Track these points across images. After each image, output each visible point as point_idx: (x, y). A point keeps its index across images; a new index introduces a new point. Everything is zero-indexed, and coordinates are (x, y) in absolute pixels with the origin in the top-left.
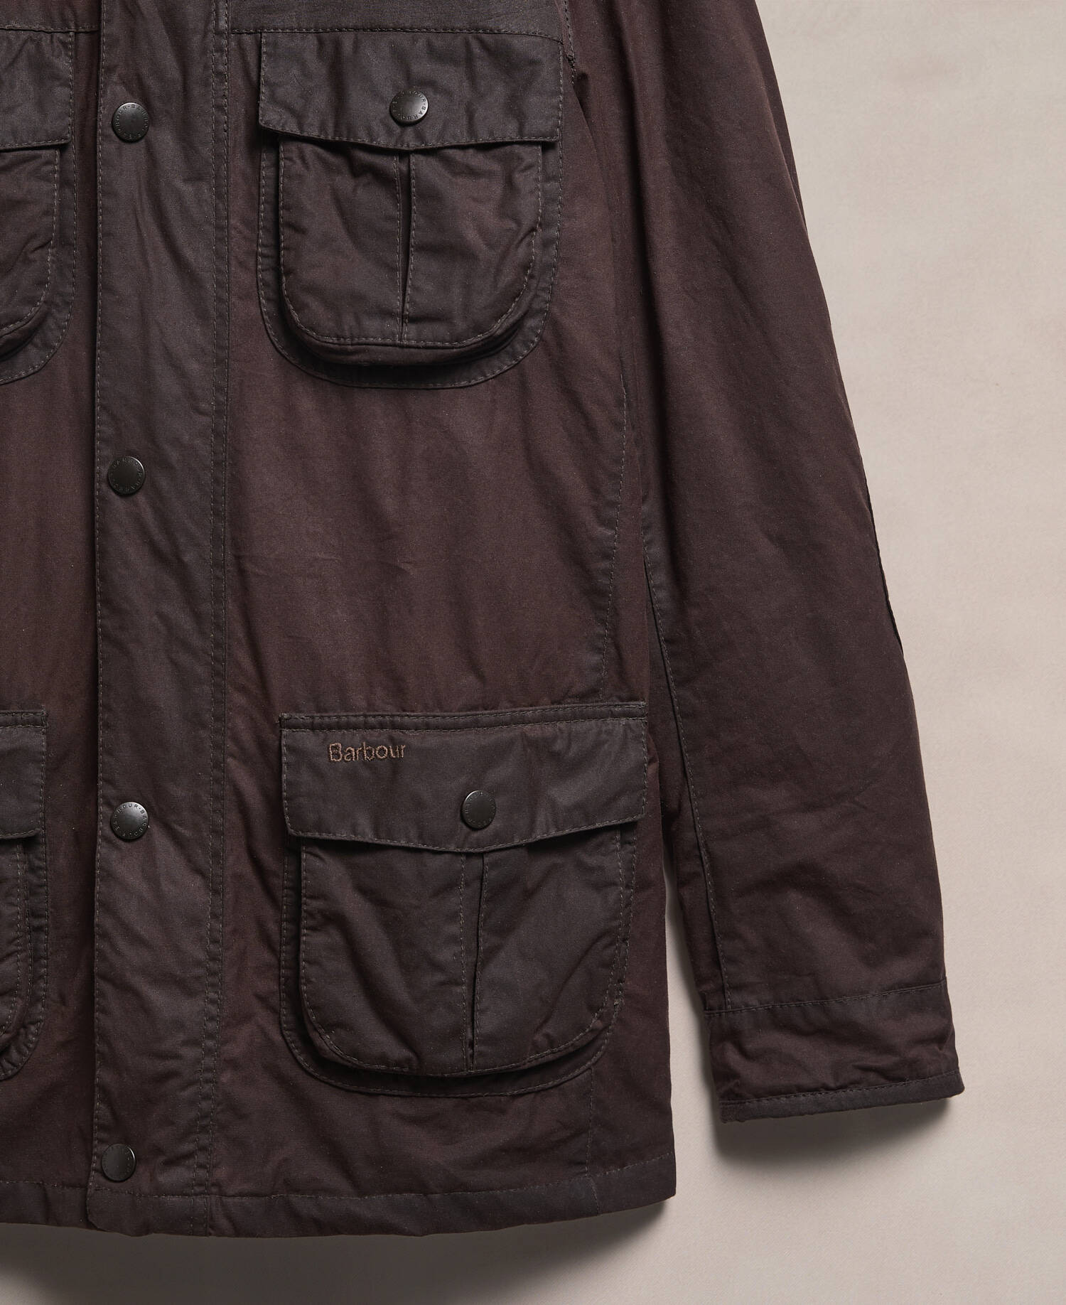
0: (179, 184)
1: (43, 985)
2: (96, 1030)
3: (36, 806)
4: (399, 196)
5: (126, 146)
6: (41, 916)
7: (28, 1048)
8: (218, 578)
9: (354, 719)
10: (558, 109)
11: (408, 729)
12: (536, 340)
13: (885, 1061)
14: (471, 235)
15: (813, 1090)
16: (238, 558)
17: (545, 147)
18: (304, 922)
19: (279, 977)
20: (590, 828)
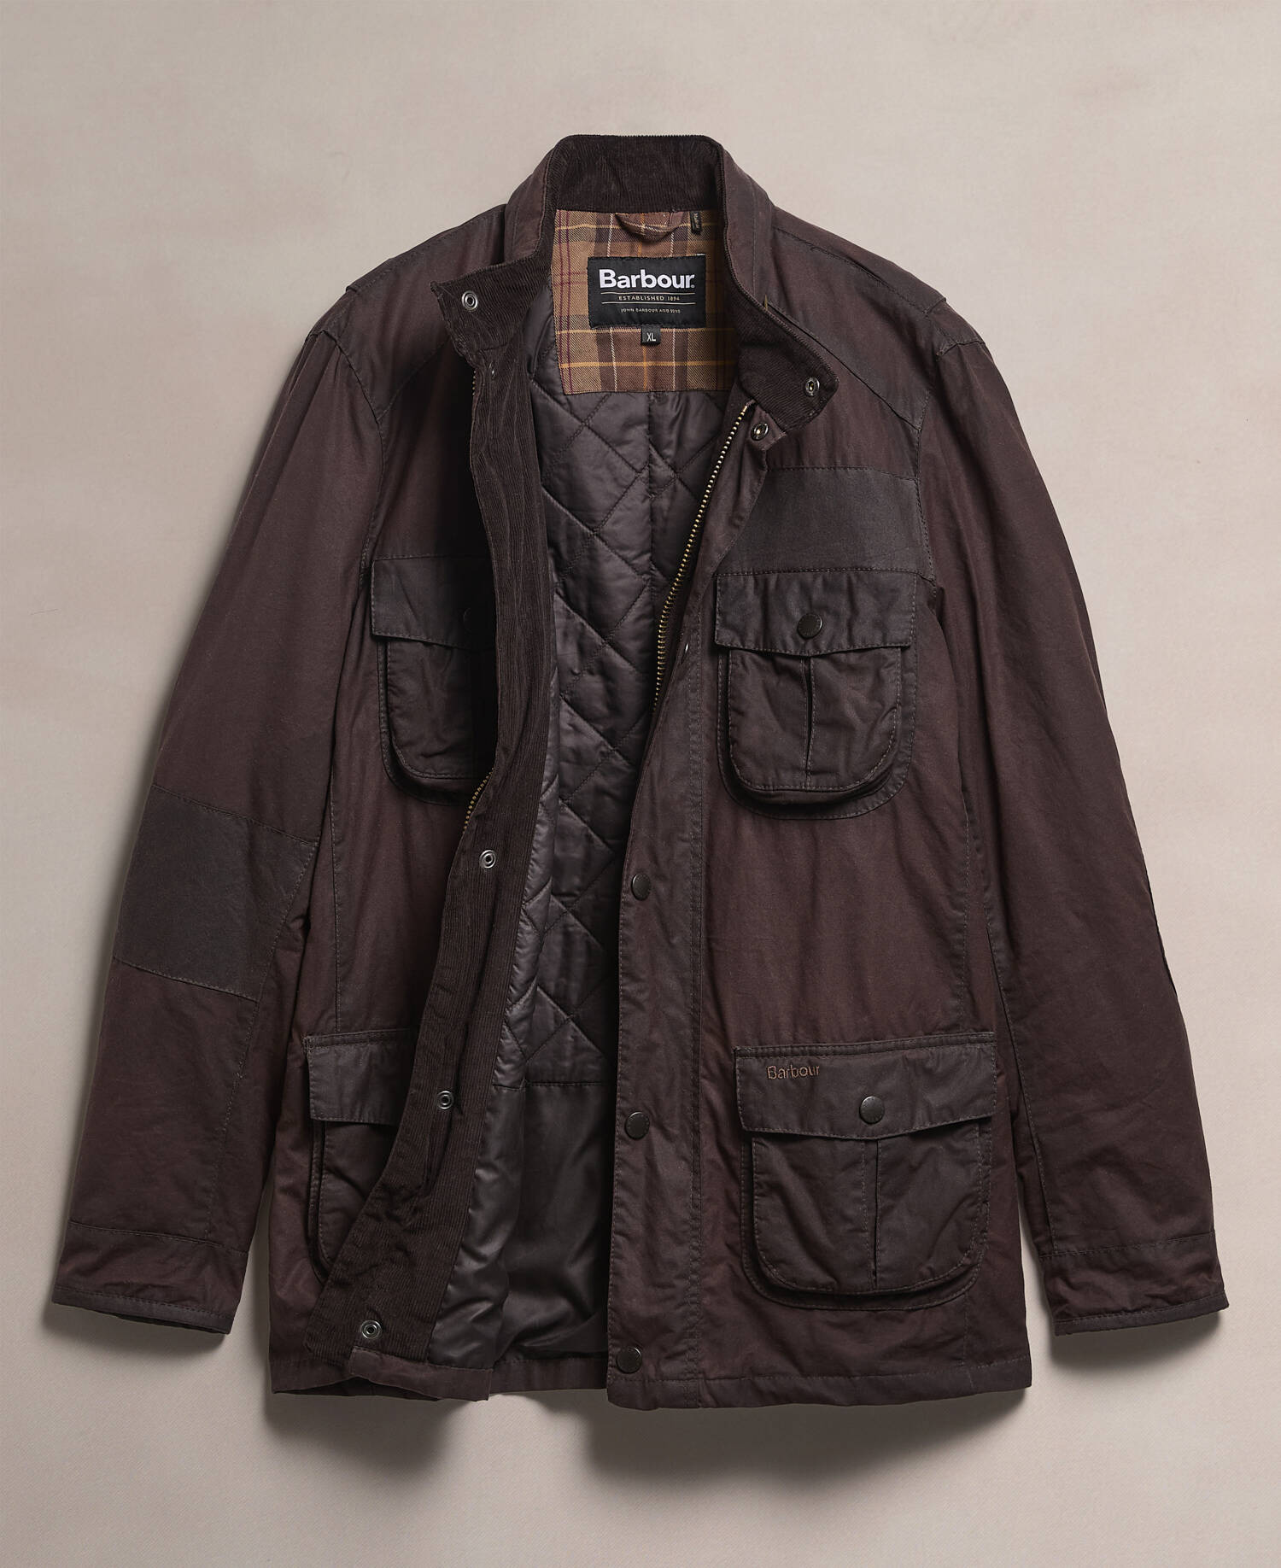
2: (610, 1269)
4: (806, 688)
8: (695, 954)
9: (784, 1049)
10: (911, 623)
11: (821, 1055)
12: (902, 782)
13: (1168, 1290)
15: (1117, 1312)
16: (709, 940)
17: (904, 649)
18: (756, 1191)
19: (741, 1231)
20: (955, 1122)
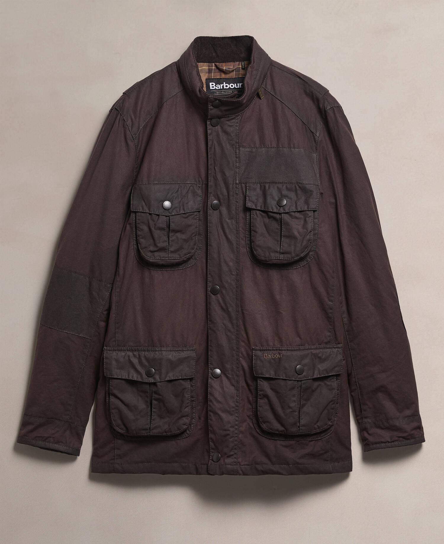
0: (227, 220)
1: (194, 415)
2: (209, 424)
3: (193, 370)
4: (279, 224)
5: (215, 211)
6: (194, 398)
7: (191, 430)
8: (237, 314)
9: (270, 348)
10: (317, 202)
11: (283, 351)
12: (312, 257)
13: (405, 435)
14: (296, 233)
15: (385, 442)
16: (242, 310)
17: (314, 211)
18: (258, 397)
19: (253, 411)
20: (328, 375)
